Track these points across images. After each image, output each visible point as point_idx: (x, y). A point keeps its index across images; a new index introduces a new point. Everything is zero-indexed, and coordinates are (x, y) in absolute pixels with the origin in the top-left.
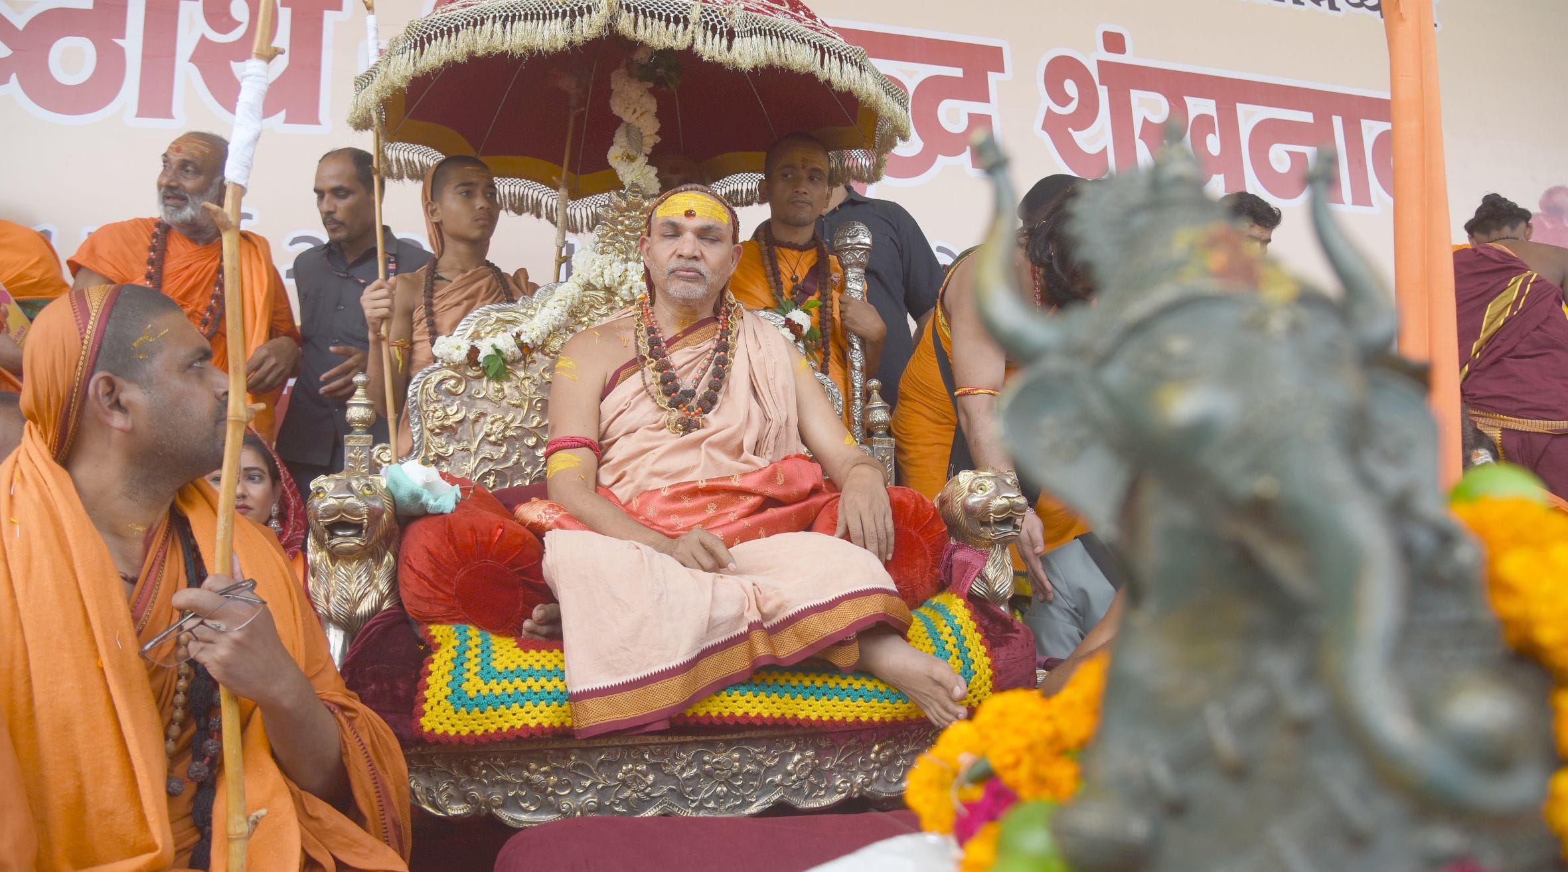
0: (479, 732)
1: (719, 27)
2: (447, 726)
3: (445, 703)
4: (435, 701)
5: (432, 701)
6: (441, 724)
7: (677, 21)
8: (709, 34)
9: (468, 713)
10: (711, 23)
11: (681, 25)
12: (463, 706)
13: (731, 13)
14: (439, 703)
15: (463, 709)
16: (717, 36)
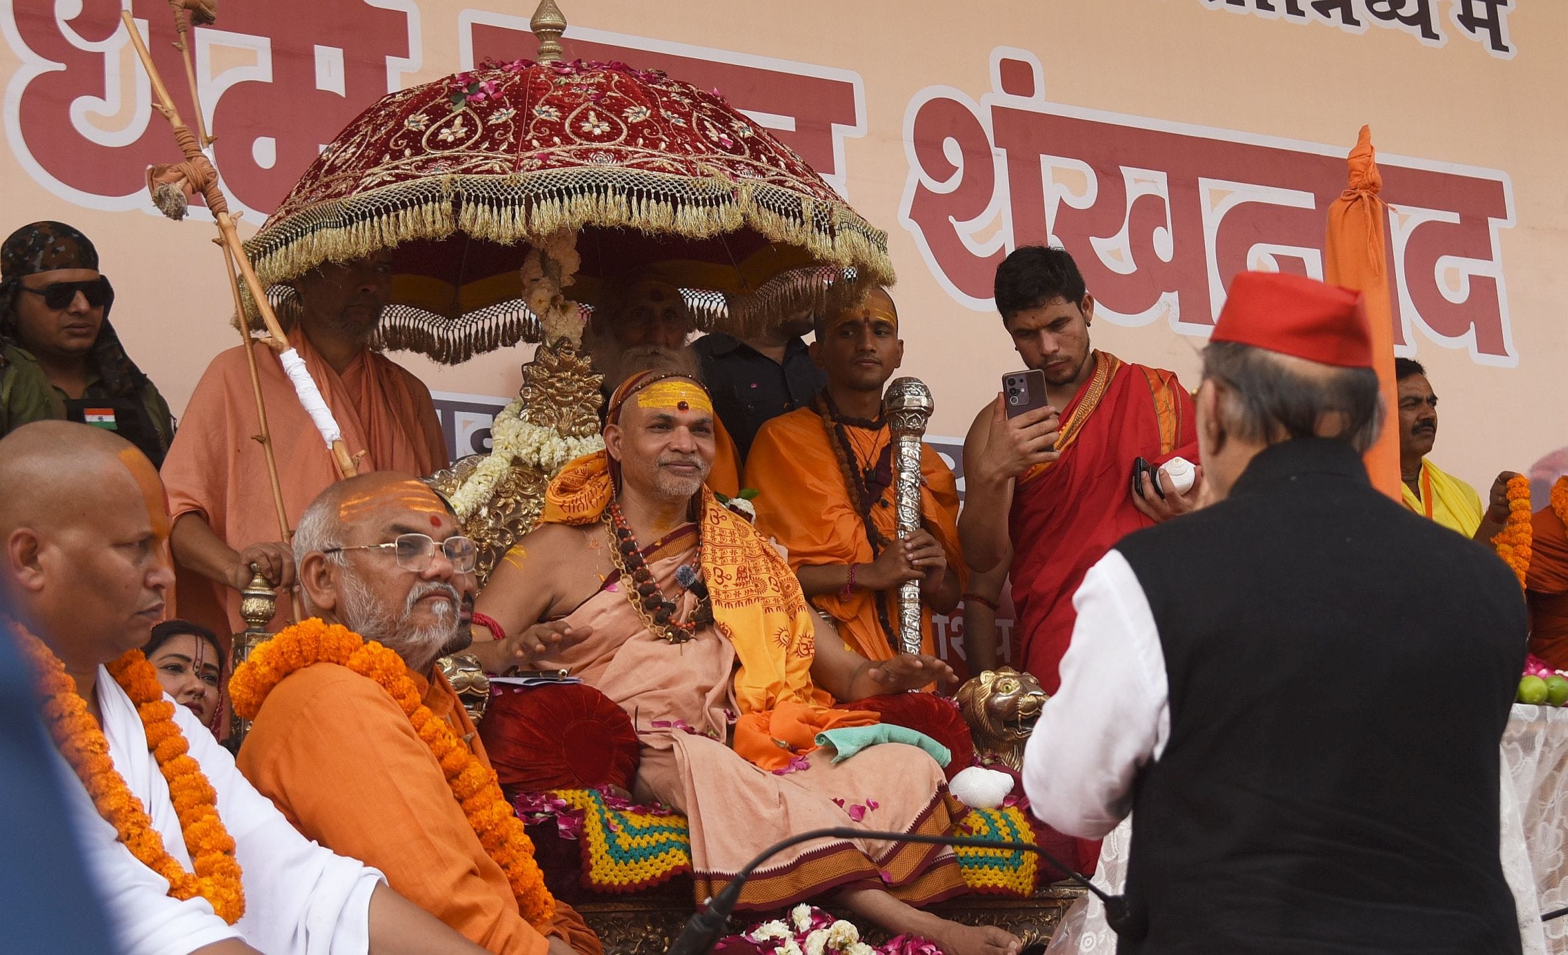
0: (637, 880)
1: (822, 223)
2: (611, 878)
3: (607, 857)
4: (598, 856)
5: (596, 857)
6: (606, 875)
7: (787, 216)
8: (816, 230)
9: (626, 865)
10: (815, 219)
11: (791, 219)
12: (621, 858)
13: (831, 209)
14: (601, 858)
15: (621, 861)
16: (823, 233)
